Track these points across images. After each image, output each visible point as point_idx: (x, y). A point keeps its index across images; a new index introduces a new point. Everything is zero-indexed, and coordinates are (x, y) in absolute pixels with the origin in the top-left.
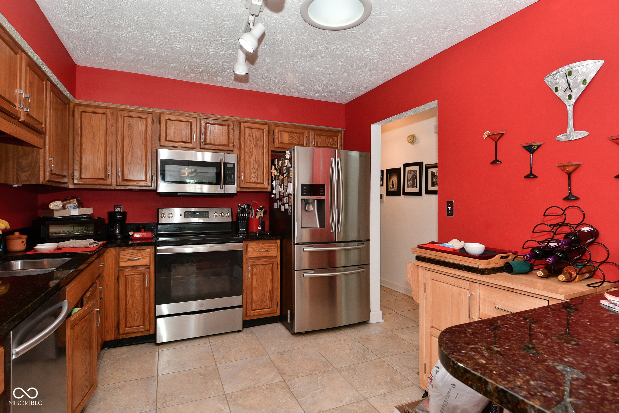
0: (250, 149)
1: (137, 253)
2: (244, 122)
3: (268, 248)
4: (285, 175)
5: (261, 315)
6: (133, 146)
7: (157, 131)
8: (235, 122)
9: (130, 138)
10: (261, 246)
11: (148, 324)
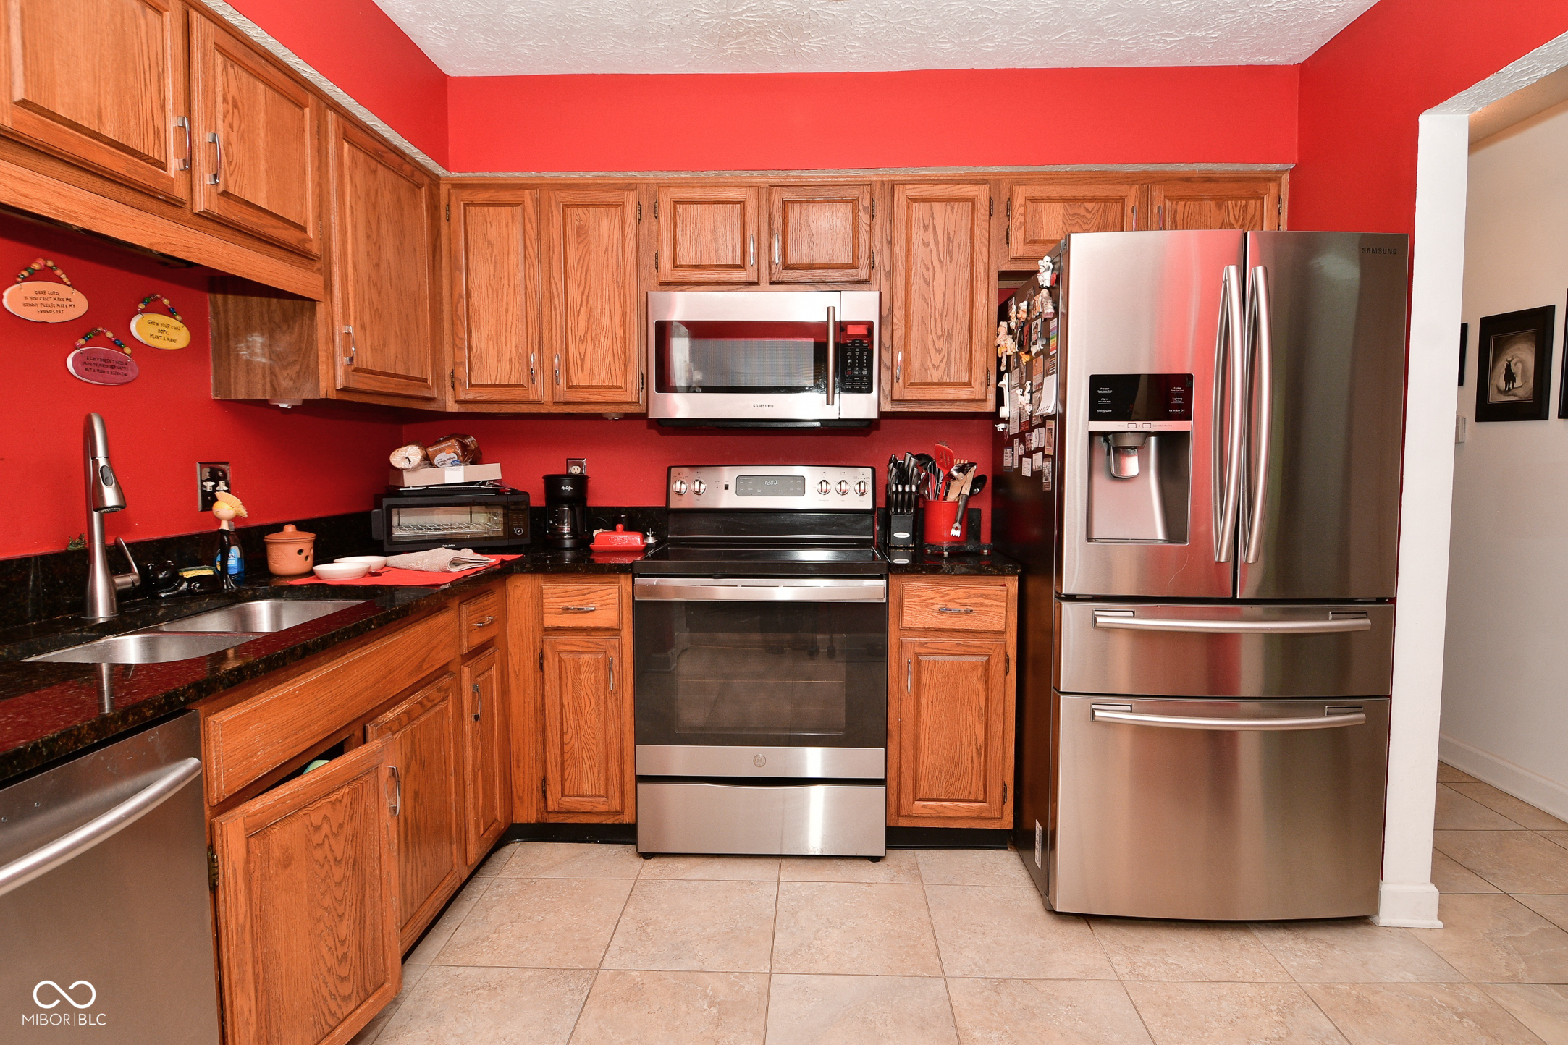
0: (924, 270)
1: (585, 592)
2: (904, 183)
3: (974, 601)
4: (1034, 350)
5: (949, 818)
6: (589, 290)
7: (652, 241)
8: (877, 188)
9: (582, 267)
10: (948, 595)
11: (617, 794)
